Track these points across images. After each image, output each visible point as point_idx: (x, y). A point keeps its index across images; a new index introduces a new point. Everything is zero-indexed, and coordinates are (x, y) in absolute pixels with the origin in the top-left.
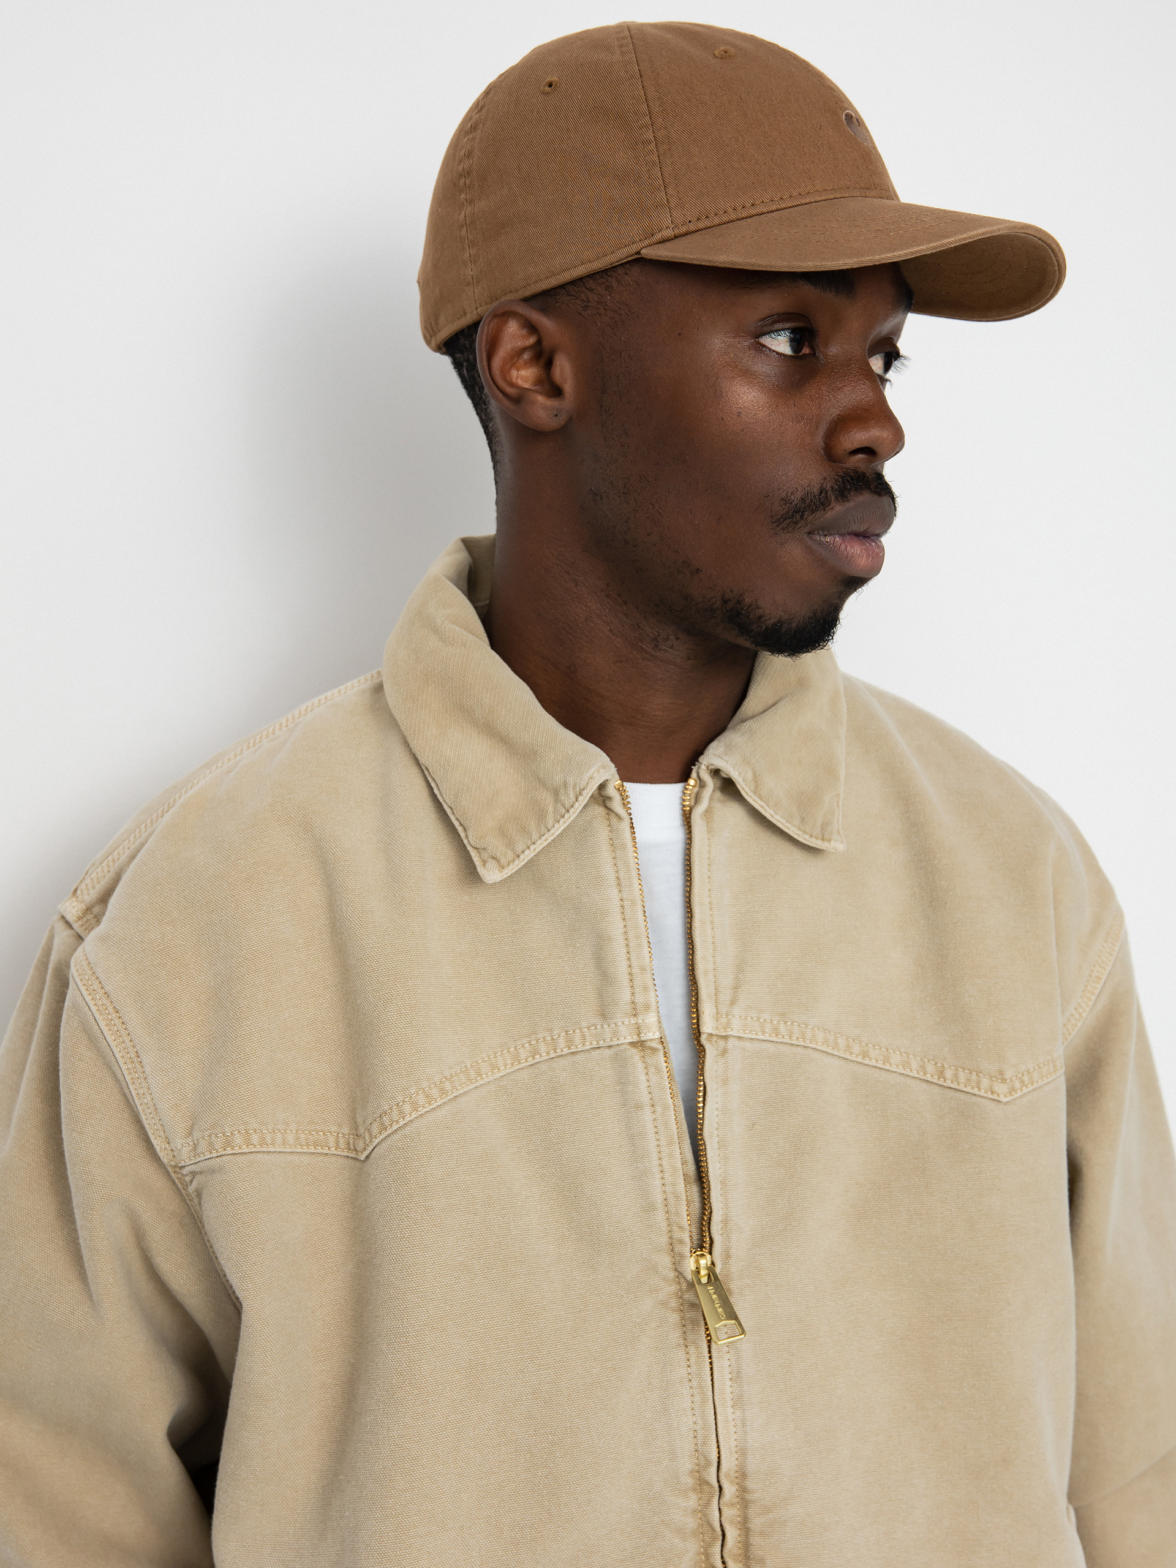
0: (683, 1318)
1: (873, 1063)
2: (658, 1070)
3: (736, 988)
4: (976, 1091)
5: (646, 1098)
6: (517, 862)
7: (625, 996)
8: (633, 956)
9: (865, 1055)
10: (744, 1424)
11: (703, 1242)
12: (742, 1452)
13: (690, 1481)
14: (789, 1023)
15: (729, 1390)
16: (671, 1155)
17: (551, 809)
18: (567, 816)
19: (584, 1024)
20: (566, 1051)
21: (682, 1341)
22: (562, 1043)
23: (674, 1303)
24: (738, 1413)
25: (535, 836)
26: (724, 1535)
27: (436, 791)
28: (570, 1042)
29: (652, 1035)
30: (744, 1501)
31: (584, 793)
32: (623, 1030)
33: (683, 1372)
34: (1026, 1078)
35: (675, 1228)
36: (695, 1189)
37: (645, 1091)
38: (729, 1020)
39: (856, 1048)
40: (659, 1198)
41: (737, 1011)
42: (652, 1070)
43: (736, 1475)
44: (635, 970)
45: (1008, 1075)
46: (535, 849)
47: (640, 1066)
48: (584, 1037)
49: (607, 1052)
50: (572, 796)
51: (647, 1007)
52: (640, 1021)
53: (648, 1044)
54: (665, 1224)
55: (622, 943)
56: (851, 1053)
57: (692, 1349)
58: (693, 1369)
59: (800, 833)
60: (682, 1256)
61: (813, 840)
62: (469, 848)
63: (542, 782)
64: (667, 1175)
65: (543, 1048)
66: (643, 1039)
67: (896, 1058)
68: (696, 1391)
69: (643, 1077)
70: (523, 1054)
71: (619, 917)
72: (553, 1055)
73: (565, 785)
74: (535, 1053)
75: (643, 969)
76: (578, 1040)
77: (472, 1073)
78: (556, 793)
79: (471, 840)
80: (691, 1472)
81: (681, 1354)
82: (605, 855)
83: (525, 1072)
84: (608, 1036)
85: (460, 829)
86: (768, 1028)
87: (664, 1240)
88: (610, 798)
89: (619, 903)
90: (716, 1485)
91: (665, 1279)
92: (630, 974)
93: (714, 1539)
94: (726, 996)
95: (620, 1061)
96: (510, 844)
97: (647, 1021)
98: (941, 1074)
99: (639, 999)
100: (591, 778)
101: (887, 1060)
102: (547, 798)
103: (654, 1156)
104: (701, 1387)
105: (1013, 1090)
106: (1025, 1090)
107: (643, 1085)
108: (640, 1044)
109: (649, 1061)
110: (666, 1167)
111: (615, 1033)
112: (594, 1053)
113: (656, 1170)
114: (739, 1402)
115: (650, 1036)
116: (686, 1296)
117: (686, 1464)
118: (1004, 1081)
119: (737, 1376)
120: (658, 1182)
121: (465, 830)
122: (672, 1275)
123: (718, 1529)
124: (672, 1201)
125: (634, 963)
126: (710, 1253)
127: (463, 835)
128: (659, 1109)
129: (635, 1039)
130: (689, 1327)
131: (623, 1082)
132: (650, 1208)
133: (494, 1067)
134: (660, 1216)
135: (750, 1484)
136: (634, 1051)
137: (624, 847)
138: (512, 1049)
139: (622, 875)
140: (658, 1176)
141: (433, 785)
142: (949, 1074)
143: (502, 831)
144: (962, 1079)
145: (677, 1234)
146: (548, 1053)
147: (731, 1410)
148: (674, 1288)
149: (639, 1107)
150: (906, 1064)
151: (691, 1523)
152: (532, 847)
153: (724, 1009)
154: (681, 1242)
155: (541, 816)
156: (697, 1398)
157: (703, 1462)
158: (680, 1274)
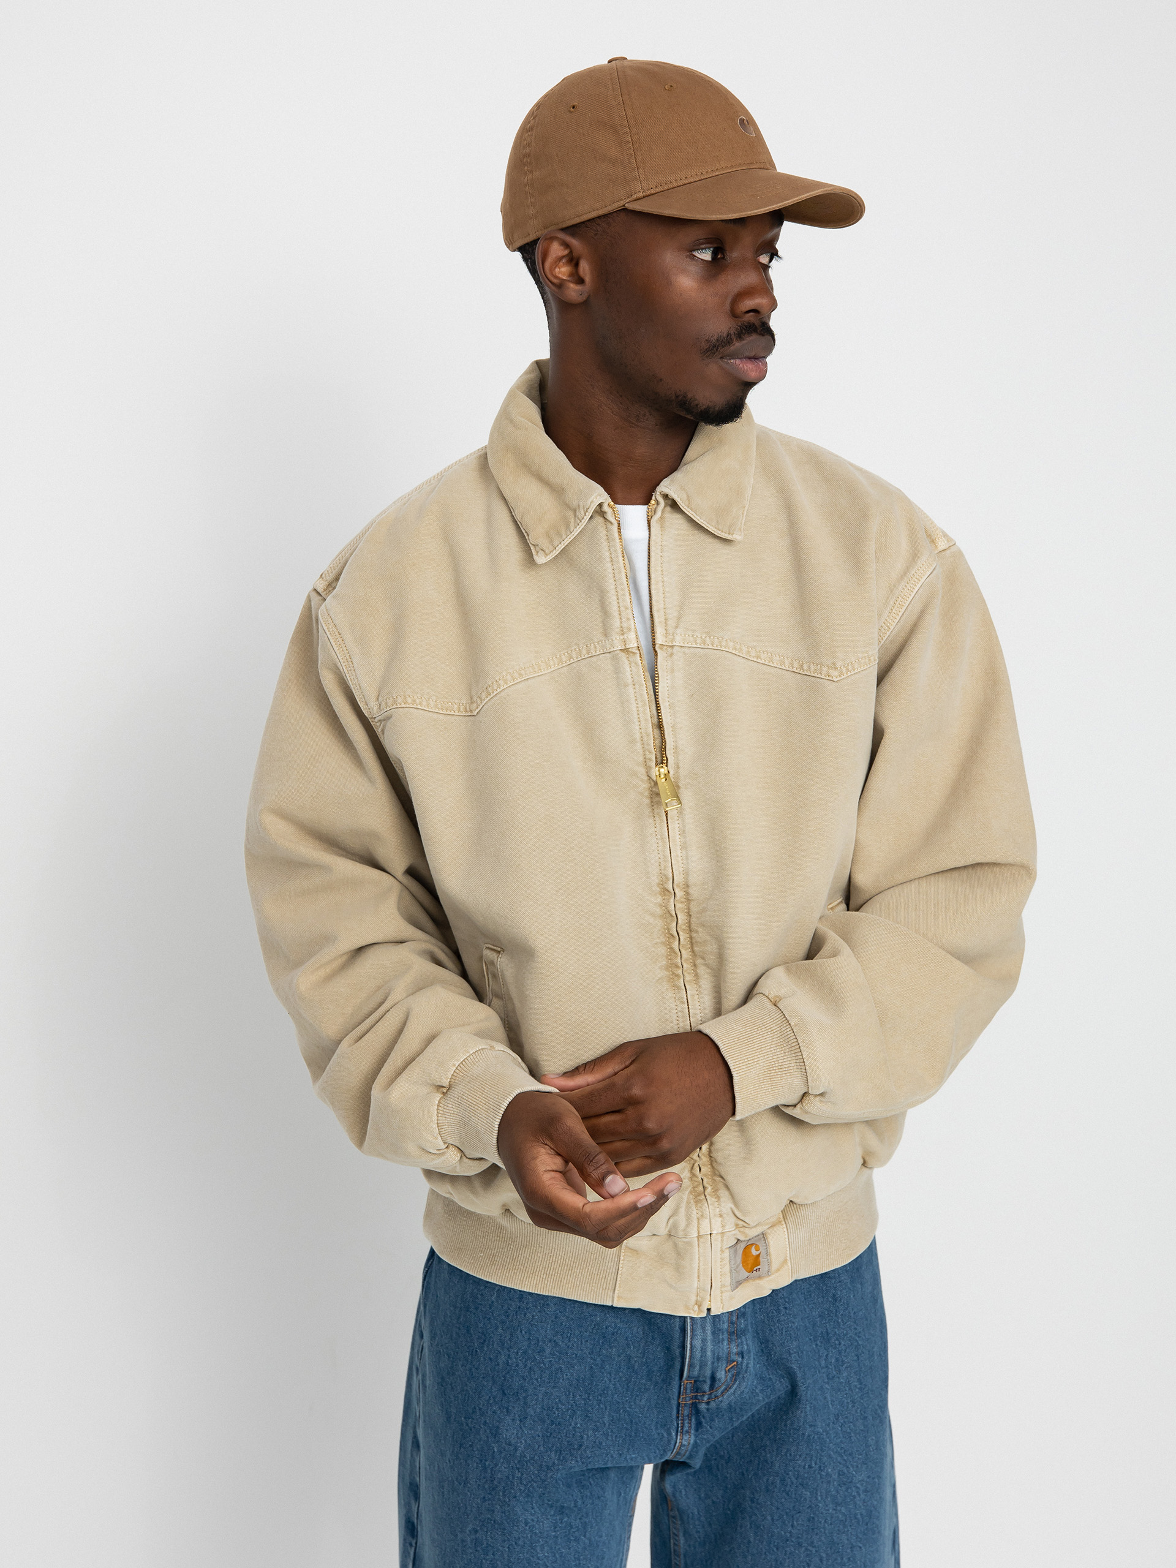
0: (652, 802)
1: (763, 662)
2: (636, 664)
3: (679, 618)
4: (819, 676)
5: (630, 680)
6: (554, 551)
7: (616, 623)
8: (621, 601)
9: (758, 657)
10: (687, 859)
11: (662, 760)
12: (686, 874)
13: (658, 889)
14: (712, 638)
15: (678, 840)
16: (644, 712)
17: (573, 521)
18: (580, 524)
19: (596, 640)
20: (586, 656)
21: (651, 814)
22: (584, 651)
23: (647, 793)
24: (684, 853)
25: (564, 536)
26: (677, 918)
27: (513, 514)
28: (588, 651)
29: (633, 644)
30: (688, 899)
31: (589, 510)
32: (615, 642)
33: (652, 830)
34: (850, 667)
35: (647, 753)
36: (657, 731)
37: (629, 676)
38: (674, 637)
39: (753, 653)
40: (638, 736)
41: (678, 631)
42: (633, 665)
43: (684, 886)
44: (622, 609)
45: (838, 665)
46: (564, 544)
47: (626, 662)
48: (595, 648)
49: (608, 655)
50: (582, 512)
51: (629, 629)
52: (626, 637)
53: (630, 650)
54: (642, 750)
55: (615, 593)
56: (750, 656)
57: (657, 818)
58: (658, 829)
59: (716, 530)
60: (650, 767)
61: (723, 534)
62: (530, 545)
63: (568, 506)
64: (642, 723)
65: (574, 655)
66: (627, 647)
67: (776, 659)
68: (660, 841)
69: (628, 669)
70: (564, 658)
71: (612, 580)
72: (580, 659)
73: (579, 506)
74: (571, 657)
75: (626, 608)
76: (592, 649)
77: (536, 668)
78: (575, 511)
79: (531, 540)
80: (659, 884)
81: (651, 821)
82: (604, 544)
83: (565, 668)
84: (608, 646)
85: (525, 534)
86: (699, 640)
87: (641, 759)
88: (605, 513)
89: (612, 572)
90: (673, 892)
91: (642, 780)
92: (619, 611)
93: (673, 921)
94: (672, 623)
95: (615, 659)
96: (551, 542)
97: (629, 637)
98: (802, 667)
99: (625, 625)
100: (592, 502)
101: (771, 660)
102: (570, 514)
103: (635, 713)
104: (662, 838)
105: (841, 674)
106: (849, 674)
107: (628, 674)
108: (626, 650)
109: (631, 659)
110: (642, 719)
111: (612, 645)
112: (601, 656)
113: (636, 720)
114: (684, 847)
115: (631, 645)
116: (654, 790)
117: (655, 880)
118: (836, 669)
119: (683, 833)
120: (637, 727)
121: (528, 535)
122: (646, 778)
123: (675, 916)
124: (645, 737)
125: (621, 605)
126: (667, 766)
127: (527, 537)
128: (637, 686)
129: (623, 647)
130: (656, 806)
131: (618, 671)
132: (633, 741)
133: (548, 666)
134: (639, 746)
135: (691, 891)
136: (622, 654)
137: (614, 539)
138: (558, 656)
139: (613, 555)
140: (637, 724)
141: (512, 510)
142: (805, 667)
143: (548, 535)
144: (812, 670)
145: (648, 756)
146: (577, 658)
147: (679, 851)
148: (647, 785)
149: (626, 685)
150: (783, 663)
151: (659, 911)
152: (562, 543)
153: (671, 630)
154: (650, 760)
155: (567, 526)
156: (660, 844)
157: (664, 879)
158: (650, 778)
